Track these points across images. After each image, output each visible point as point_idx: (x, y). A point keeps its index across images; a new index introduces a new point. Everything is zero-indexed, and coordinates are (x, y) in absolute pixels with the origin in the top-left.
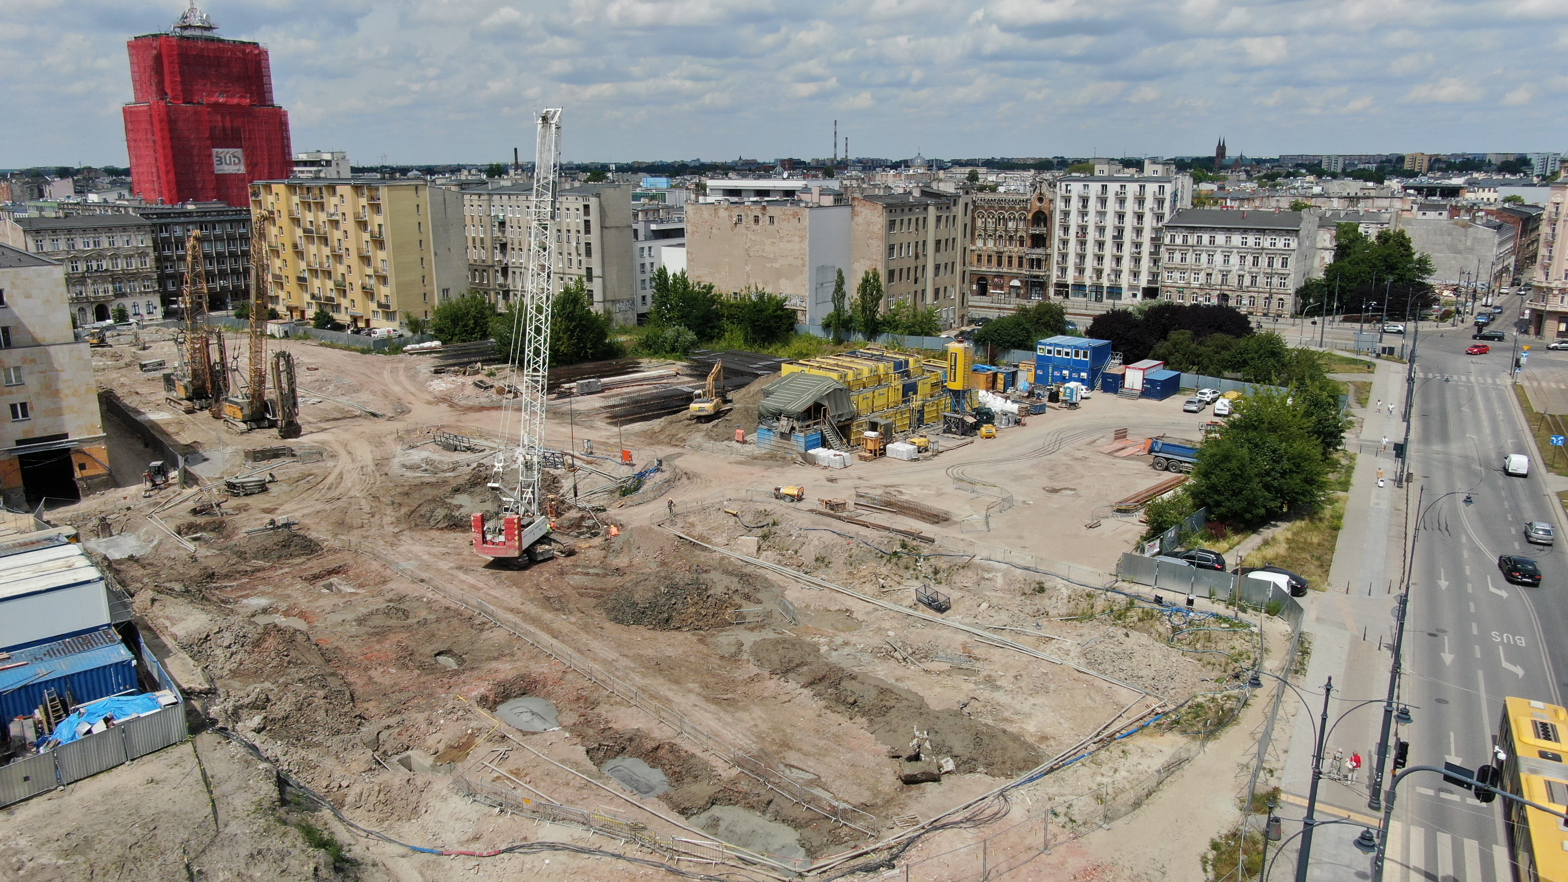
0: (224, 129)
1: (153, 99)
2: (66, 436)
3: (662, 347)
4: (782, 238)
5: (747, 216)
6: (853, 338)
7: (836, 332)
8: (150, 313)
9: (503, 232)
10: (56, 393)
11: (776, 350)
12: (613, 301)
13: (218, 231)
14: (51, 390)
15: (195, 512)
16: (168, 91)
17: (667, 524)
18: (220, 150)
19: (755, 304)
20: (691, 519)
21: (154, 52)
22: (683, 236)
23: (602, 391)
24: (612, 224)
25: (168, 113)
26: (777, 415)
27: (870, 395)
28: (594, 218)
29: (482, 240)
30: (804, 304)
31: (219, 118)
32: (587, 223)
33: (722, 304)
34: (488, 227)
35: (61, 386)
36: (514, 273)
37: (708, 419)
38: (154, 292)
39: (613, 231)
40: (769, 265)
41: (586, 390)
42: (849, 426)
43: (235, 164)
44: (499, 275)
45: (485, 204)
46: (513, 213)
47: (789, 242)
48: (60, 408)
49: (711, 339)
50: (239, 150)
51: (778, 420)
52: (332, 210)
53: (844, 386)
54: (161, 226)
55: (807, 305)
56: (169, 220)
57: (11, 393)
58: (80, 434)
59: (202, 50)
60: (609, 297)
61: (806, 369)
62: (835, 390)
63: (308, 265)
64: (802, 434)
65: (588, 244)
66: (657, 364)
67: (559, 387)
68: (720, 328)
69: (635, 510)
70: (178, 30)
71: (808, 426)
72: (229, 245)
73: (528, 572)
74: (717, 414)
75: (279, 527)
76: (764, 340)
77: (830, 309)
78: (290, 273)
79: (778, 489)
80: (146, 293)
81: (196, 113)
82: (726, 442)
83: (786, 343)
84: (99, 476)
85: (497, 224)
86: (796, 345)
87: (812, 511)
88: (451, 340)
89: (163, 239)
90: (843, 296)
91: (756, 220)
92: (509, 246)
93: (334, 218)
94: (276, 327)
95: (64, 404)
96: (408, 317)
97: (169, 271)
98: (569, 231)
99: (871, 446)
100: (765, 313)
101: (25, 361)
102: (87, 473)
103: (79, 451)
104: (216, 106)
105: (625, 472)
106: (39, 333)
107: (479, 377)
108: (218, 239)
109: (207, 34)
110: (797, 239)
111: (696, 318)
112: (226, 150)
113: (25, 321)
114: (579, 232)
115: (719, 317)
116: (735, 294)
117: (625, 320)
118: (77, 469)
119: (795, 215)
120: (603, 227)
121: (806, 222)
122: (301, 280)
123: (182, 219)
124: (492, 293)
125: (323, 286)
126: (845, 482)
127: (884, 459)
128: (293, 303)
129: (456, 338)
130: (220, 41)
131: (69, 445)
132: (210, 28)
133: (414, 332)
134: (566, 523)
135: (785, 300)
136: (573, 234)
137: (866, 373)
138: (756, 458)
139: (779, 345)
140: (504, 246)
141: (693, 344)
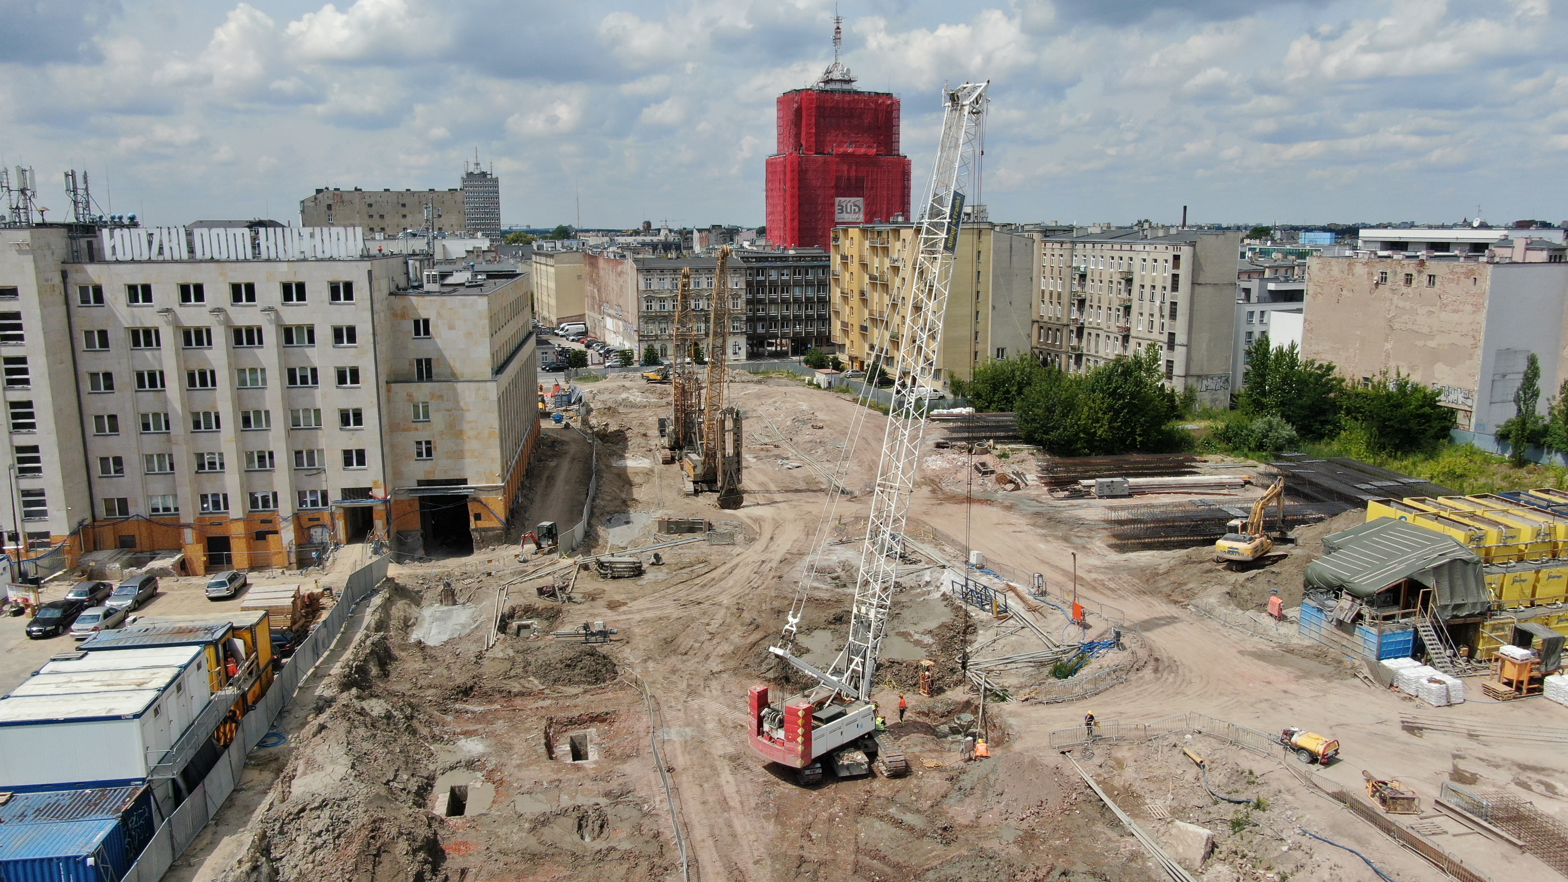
0: (849, 179)
1: (789, 150)
2: (464, 481)
3: (1245, 442)
4: (1446, 305)
5: (1395, 273)
6: (1545, 460)
7: (1516, 447)
8: (735, 353)
9: (1083, 287)
10: (459, 434)
11: (1414, 464)
12: (1199, 377)
13: (810, 277)
14: (455, 430)
15: (541, 591)
16: (803, 143)
17: (1077, 754)
18: (842, 199)
19: (1389, 396)
20: (1123, 753)
21: (796, 106)
22: (1301, 300)
23: (1130, 495)
24: (1209, 281)
25: (799, 164)
26: (1336, 590)
27: (1530, 576)
28: (1184, 272)
29: (1059, 294)
30: (1469, 402)
31: (845, 168)
32: (1175, 277)
33: (1342, 391)
34: (1068, 280)
35: (466, 427)
36: (1090, 334)
37: (1242, 566)
38: (742, 333)
39: (1209, 289)
40: (1420, 343)
41: (1107, 492)
42: (1476, 627)
43: (855, 212)
44: (1074, 335)
45: (1066, 254)
46: (1096, 265)
47: (1455, 311)
48: (462, 451)
49: (1320, 437)
50: (861, 199)
51: (1337, 597)
52: (895, 257)
53: (1474, 556)
54: (758, 269)
55: (1474, 403)
56: (767, 264)
57: (416, 429)
58: (478, 481)
59: (838, 102)
60: (1194, 371)
61: (1410, 517)
62: (1454, 561)
63: (871, 314)
64: (1374, 630)
65: (1173, 304)
66: (1230, 464)
67: (1076, 483)
68: (1334, 424)
69: (1044, 711)
70: (822, 85)
71: (1392, 617)
72: (819, 291)
73: (815, 793)
74: (1259, 561)
75: (593, 634)
76: (1397, 448)
77: (1510, 412)
78: (855, 321)
79: (1289, 734)
80: (734, 334)
81: (825, 162)
82: (1252, 613)
83: (1432, 454)
84: (493, 529)
85: (1077, 276)
86: (1448, 460)
87: (1340, 797)
88: (988, 407)
89: (759, 282)
90: (1536, 394)
91: (1409, 279)
92: (1087, 303)
93: (896, 264)
94: (824, 376)
95: (467, 447)
96: (952, 377)
97: (761, 313)
98: (1154, 287)
99: (1511, 673)
100: (1403, 410)
101: (433, 396)
102: (481, 524)
103: (476, 500)
104: (844, 156)
105: (1073, 636)
106: (458, 367)
107: (985, 458)
108: (809, 284)
109: (846, 87)
110: (1469, 308)
111: (1302, 407)
112: (848, 199)
113: (447, 354)
114: (1165, 288)
115: (1335, 407)
116: (1366, 379)
117: (1213, 401)
118: (472, 519)
119: (1469, 274)
120: (1194, 284)
121: (1486, 284)
122: (864, 328)
123: (779, 264)
124: (1064, 356)
125: (880, 337)
126: (1437, 737)
127: (1535, 700)
128: (855, 353)
129: (994, 405)
130: (856, 92)
131: (464, 492)
132: (850, 81)
133: (955, 393)
134: (940, 708)
135: (1439, 394)
136: (1158, 291)
137: (1526, 536)
138: (1292, 652)
139: (1421, 456)
140: (1082, 302)
141: (1291, 443)
